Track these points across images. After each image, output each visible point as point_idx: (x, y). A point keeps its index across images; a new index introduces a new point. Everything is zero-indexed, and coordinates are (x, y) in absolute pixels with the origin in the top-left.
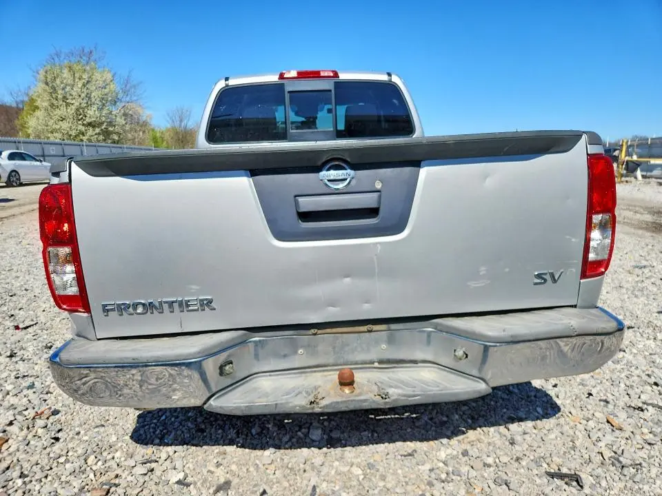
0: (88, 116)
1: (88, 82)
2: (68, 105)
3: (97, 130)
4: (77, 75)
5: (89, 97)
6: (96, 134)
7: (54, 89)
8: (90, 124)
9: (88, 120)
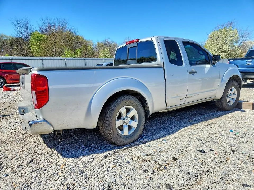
0: (224, 48)
1: (227, 35)
2: (217, 45)
3: (226, 54)
4: (223, 33)
5: (225, 41)
6: (225, 55)
7: (213, 39)
8: (224, 52)
9: (223, 50)
